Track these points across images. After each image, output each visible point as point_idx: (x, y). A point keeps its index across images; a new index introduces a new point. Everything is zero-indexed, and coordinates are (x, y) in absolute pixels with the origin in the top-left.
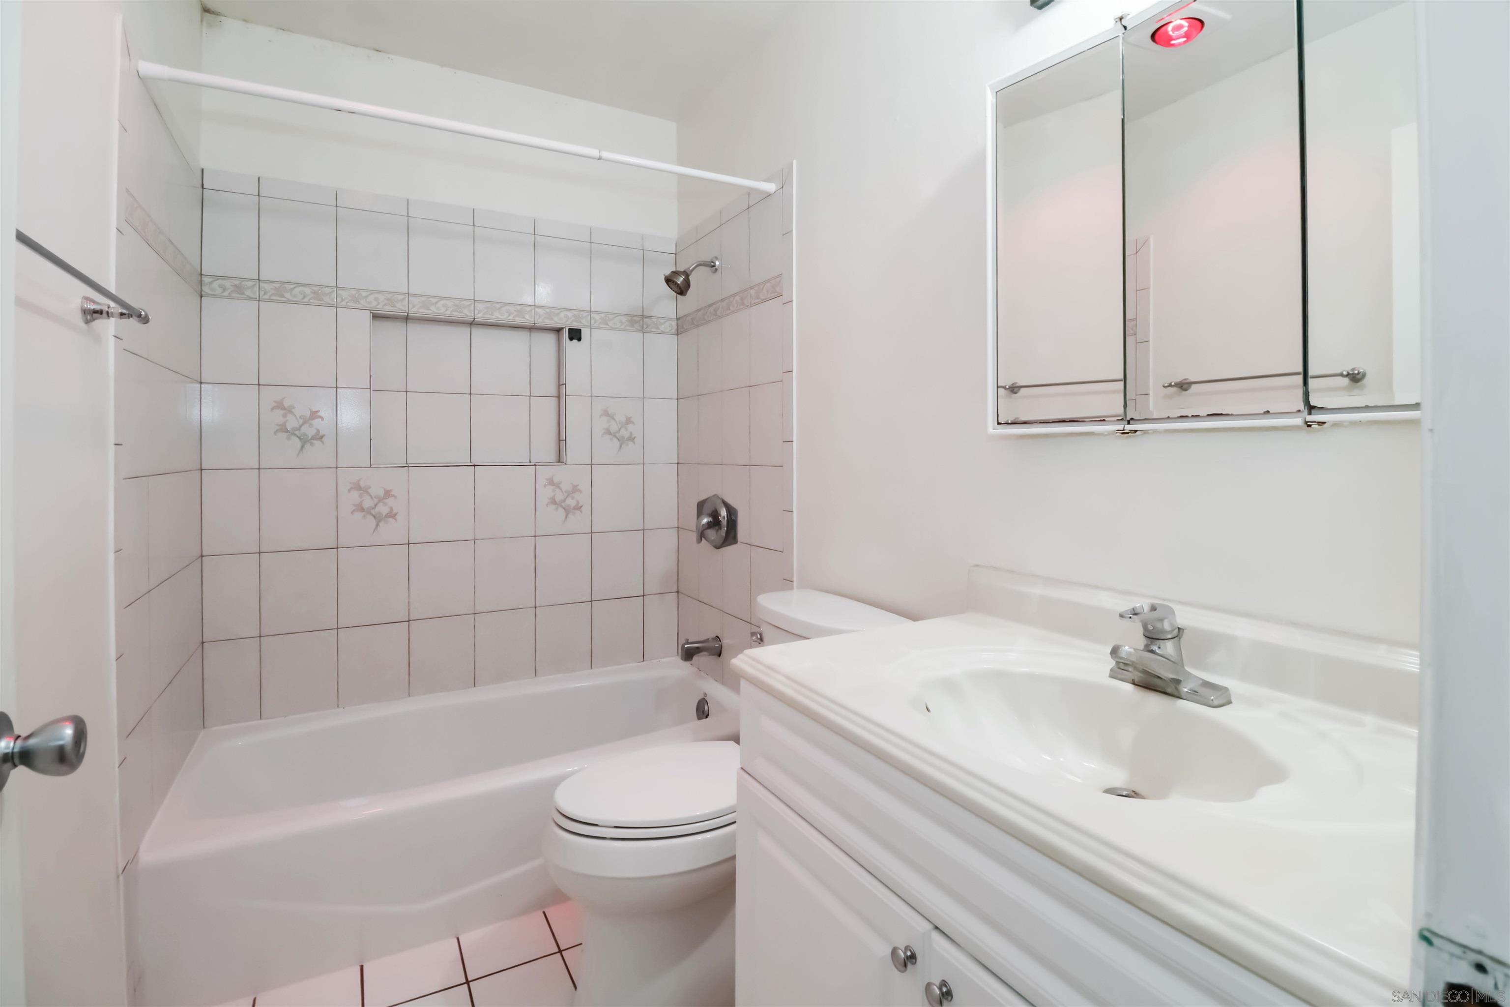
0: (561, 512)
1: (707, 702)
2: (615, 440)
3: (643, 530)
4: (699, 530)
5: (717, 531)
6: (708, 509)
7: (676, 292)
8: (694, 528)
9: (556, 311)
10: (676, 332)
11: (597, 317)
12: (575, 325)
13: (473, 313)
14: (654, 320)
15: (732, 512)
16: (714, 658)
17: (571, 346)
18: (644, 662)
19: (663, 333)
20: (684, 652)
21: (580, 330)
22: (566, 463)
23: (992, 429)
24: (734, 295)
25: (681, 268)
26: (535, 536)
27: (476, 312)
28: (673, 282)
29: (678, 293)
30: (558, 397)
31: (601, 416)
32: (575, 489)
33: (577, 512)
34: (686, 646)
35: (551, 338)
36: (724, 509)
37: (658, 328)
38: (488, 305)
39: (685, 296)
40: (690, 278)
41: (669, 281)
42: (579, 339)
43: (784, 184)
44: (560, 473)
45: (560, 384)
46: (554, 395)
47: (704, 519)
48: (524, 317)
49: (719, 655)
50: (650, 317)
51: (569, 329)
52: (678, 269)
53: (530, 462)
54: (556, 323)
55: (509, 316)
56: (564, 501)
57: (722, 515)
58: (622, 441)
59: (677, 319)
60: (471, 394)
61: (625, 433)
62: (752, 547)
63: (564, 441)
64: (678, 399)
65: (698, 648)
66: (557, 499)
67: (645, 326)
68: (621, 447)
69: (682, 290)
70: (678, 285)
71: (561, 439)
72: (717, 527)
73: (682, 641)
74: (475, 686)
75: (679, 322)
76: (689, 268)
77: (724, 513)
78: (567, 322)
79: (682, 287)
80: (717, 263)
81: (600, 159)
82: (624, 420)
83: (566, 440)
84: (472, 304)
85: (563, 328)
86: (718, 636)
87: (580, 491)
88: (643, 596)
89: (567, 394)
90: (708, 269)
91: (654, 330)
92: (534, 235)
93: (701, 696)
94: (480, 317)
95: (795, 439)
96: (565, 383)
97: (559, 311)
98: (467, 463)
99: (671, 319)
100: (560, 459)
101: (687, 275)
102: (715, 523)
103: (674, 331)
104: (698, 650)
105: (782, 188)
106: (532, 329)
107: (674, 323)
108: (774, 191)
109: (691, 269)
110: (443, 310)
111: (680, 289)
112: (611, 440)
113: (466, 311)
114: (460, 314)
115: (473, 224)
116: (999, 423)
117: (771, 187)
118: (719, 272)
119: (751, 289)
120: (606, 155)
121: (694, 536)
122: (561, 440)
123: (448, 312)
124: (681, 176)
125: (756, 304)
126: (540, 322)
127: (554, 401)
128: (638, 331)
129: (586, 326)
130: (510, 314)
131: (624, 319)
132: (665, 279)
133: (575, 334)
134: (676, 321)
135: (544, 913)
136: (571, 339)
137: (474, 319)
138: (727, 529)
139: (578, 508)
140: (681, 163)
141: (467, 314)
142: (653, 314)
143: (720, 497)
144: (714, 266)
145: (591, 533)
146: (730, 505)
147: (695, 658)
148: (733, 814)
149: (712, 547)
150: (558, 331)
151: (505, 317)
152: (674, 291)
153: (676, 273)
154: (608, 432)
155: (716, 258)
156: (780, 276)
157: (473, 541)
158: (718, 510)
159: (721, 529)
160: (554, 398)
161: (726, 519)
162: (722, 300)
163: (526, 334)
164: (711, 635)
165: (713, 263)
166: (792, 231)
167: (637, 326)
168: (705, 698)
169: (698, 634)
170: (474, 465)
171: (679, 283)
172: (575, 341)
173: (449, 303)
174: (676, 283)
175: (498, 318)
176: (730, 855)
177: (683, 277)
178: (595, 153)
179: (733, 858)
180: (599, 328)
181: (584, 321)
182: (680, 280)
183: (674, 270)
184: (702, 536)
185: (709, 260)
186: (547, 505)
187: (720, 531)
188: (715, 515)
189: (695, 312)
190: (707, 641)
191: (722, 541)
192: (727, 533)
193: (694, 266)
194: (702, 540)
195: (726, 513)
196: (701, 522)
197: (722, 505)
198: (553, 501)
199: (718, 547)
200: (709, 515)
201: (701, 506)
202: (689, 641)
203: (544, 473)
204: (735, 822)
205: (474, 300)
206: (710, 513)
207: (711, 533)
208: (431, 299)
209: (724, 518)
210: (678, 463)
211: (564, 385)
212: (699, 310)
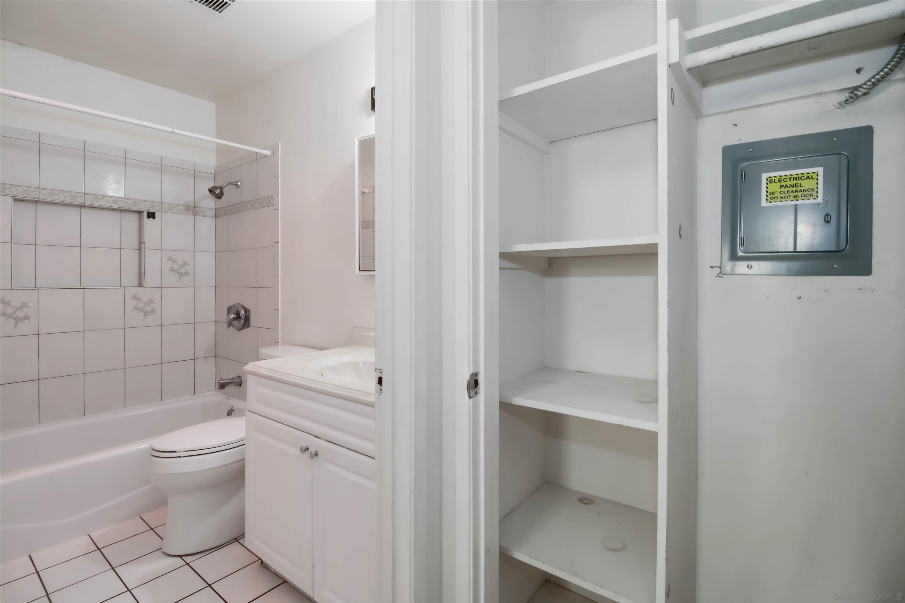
0: (142, 314)
1: (233, 410)
2: (177, 274)
3: (194, 323)
4: (228, 321)
5: (239, 321)
6: (234, 310)
7: (215, 197)
8: (226, 322)
9: (139, 202)
10: (215, 216)
11: (165, 206)
12: (151, 210)
13: (83, 200)
14: (201, 209)
15: (247, 311)
16: (237, 388)
17: (148, 222)
18: (195, 396)
19: (207, 216)
20: (220, 385)
21: (155, 213)
22: (145, 287)
23: (357, 272)
24: (249, 201)
25: (218, 185)
26: (125, 328)
27: (86, 200)
28: (214, 192)
29: (216, 198)
30: (140, 250)
31: (168, 260)
32: (151, 301)
33: (152, 314)
34: (221, 382)
35: (135, 217)
36: (243, 310)
37: (204, 214)
38: (94, 196)
39: (220, 199)
40: (223, 190)
41: (210, 191)
42: (154, 218)
43: (275, 153)
44: (140, 292)
45: (141, 243)
46: (137, 248)
47: (231, 315)
48: (117, 204)
49: (240, 385)
50: (199, 207)
51: (147, 212)
52: (216, 185)
53: (121, 286)
54: (139, 208)
55: (108, 203)
56: (144, 308)
57: (242, 313)
58: (181, 275)
59: (216, 209)
60: (80, 247)
61: (182, 270)
62: (258, 328)
63: (144, 275)
64: (216, 252)
65: (228, 382)
66: (139, 307)
67: (195, 212)
68: (180, 278)
69: (219, 197)
70: (216, 194)
71: (141, 273)
72: (239, 319)
73: (218, 380)
74: (84, 415)
75: (216, 211)
76: (223, 185)
77: (243, 312)
78: (146, 208)
79: (218, 194)
80: (239, 184)
81: (173, 132)
82: (182, 263)
83: (145, 274)
84: (82, 195)
85: (143, 211)
86: (240, 376)
87: (154, 302)
88: (194, 359)
89: (146, 248)
90: (235, 186)
91: (201, 214)
92: (124, 159)
93: (230, 408)
94: (88, 203)
95: (280, 275)
96: (144, 242)
97: (140, 202)
98: (78, 287)
99: (212, 209)
100: (140, 284)
101: (221, 189)
102: (238, 317)
103: (213, 215)
104: (228, 383)
105: (274, 154)
106: (122, 211)
107: (214, 211)
108: (269, 155)
109: (224, 185)
110: (63, 198)
111: (218, 196)
112: (174, 274)
113: (79, 199)
114: (75, 201)
115: (84, 150)
116: (360, 270)
117: (268, 153)
118: (240, 189)
119: (258, 200)
120: (176, 131)
121: (226, 325)
122: (141, 275)
123: (67, 199)
124: (218, 144)
125: (260, 208)
126: (128, 207)
127: (137, 252)
128: (191, 214)
129: (158, 211)
130: (108, 202)
131: (182, 208)
132: (209, 190)
133: (151, 215)
134: (215, 210)
135: (141, 517)
136: (149, 217)
137: (84, 204)
138: (245, 320)
139: (153, 312)
140: (218, 137)
141: (80, 201)
142: (201, 205)
143: (241, 304)
144: (237, 185)
145: (161, 325)
146: (245, 307)
147: (226, 388)
148: (244, 441)
149: (237, 330)
150: (140, 212)
151: (105, 204)
152: (214, 196)
153: (215, 188)
154: (172, 269)
155: (239, 181)
156: (272, 196)
157: (83, 332)
158: (240, 311)
159: (241, 320)
160: (137, 250)
161: (244, 315)
162: (242, 203)
163: (119, 213)
164: (236, 375)
165: (236, 183)
166: (278, 176)
167: (190, 212)
168: (232, 408)
169: (228, 375)
170: (84, 288)
171: (217, 193)
172: (151, 219)
173: (67, 194)
174: (215, 193)
175: (100, 204)
176: (242, 458)
177: (219, 190)
178: (170, 129)
179: (244, 459)
180: (166, 212)
181: (157, 208)
182: (218, 191)
183: (214, 185)
184: (230, 324)
185: (234, 181)
186: (133, 310)
187: (240, 321)
188: (238, 314)
189: (226, 207)
190: (234, 378)
191: (242, 326)
192: (245, 322)
193: (226, 184)
194: (230, 326)
195: (244, 312)
196: (229, 317)
197: (242, 308)
198: (136, 308)
199: (239, 330)
200: (235, 314)
201: (229, 310)
202: (223, 379)
203: (130, 293)
204: (245, 444)
205: (84, 193)
206: (235, 312)
207: (236, 323)
208: (55, 191)
209: (243, 315)
210: (216, 287)
211: (144, 243)
212: (228, 206)
